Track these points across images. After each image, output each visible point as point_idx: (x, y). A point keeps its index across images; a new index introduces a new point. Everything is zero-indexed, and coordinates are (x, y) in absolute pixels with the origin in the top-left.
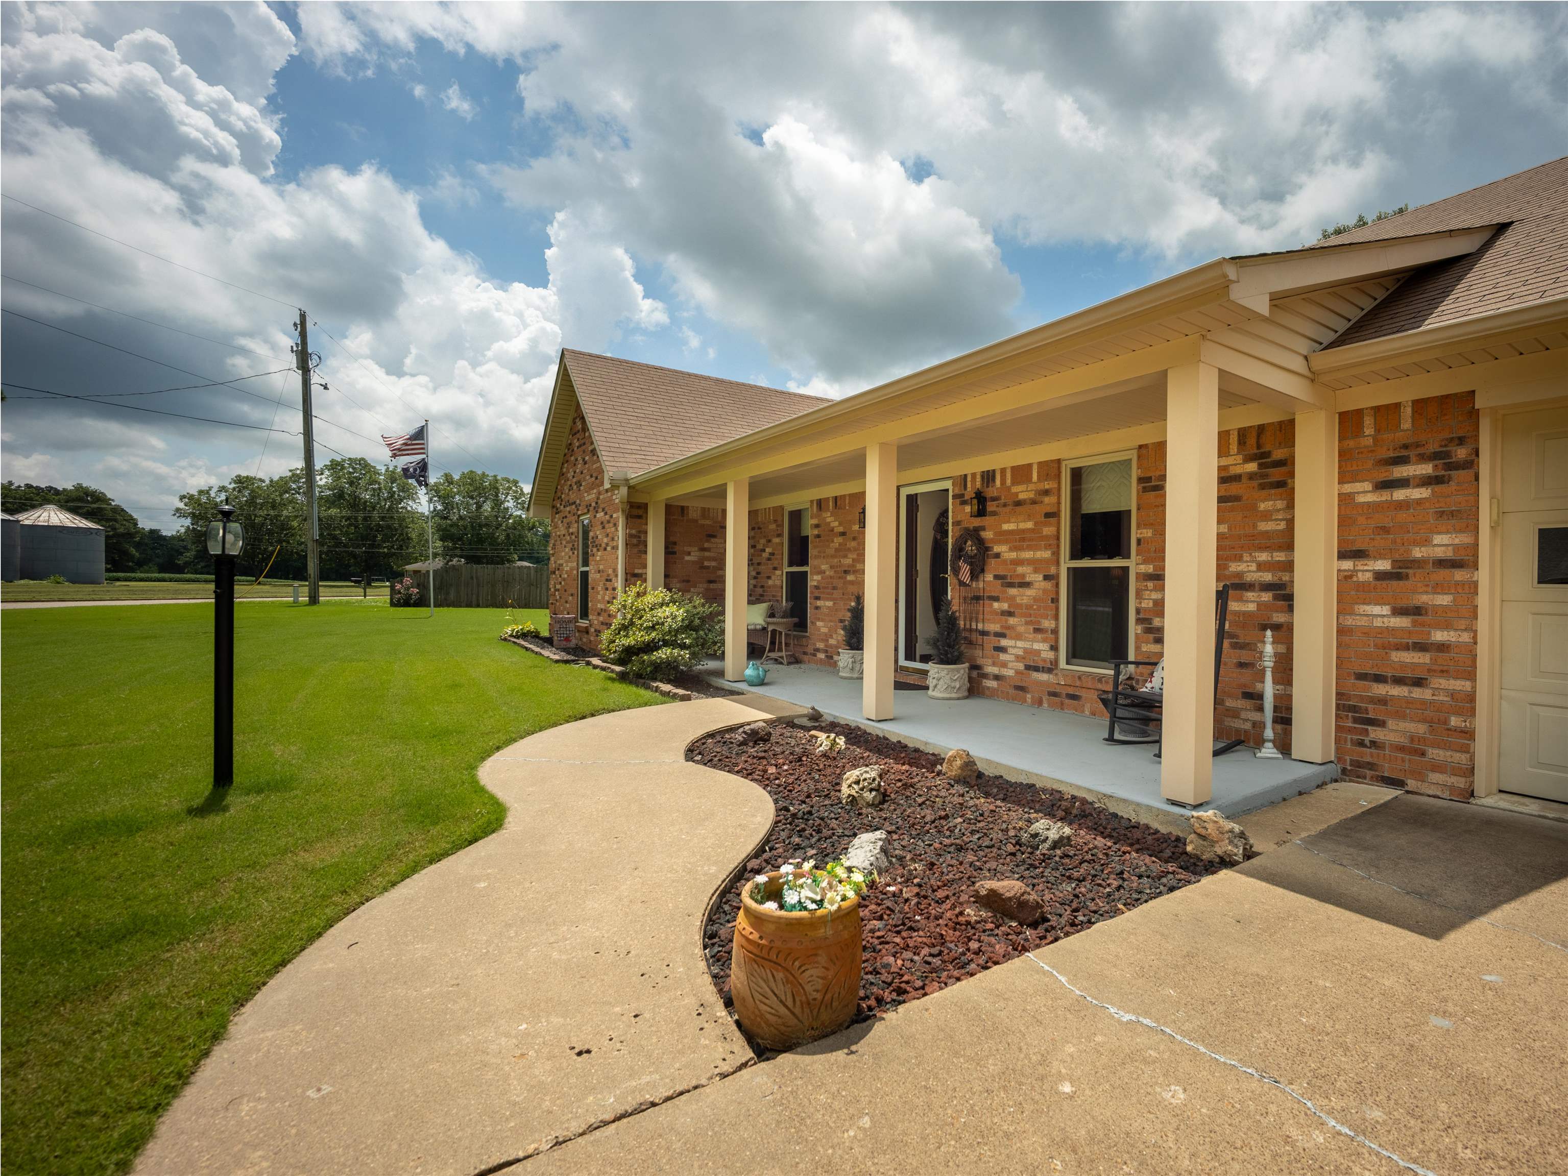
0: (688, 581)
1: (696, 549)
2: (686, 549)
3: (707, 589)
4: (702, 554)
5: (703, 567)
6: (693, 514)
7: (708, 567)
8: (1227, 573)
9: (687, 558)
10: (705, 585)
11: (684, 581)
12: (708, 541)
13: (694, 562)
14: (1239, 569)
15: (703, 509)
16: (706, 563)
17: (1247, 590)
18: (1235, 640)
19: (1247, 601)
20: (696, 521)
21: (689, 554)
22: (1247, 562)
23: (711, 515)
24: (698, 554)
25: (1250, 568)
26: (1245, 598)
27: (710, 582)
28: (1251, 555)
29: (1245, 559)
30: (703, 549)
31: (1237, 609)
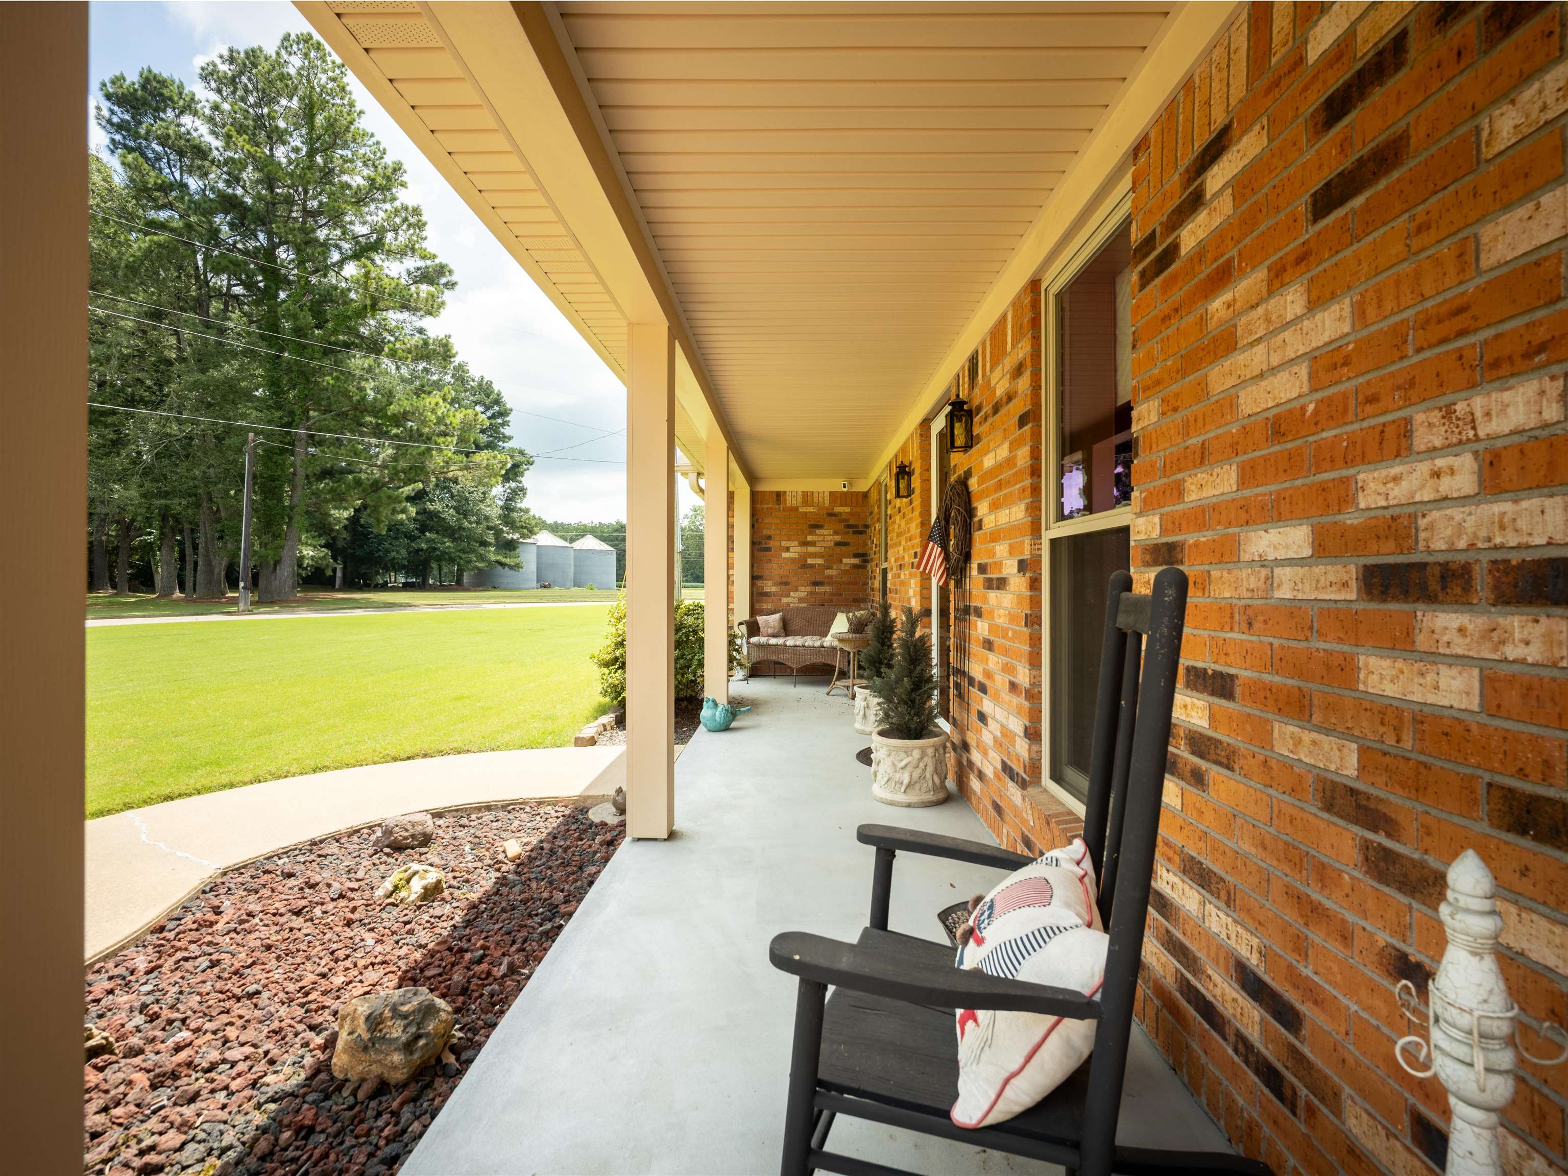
0: (786, 584)
1: (796, 543)
2: (783, 543)
3: (811, 594)
4: (804, 549)
5: (805, 566)
6: (790, 501)
7: (812, 566)
8: (1351, 519)
9: (785, 555)
10: (809, 589)
11: (781, 584)
12: (811, 533)
13: (793, 560)
14: (1398, 493)
15: (805, 494)
16: (810, 561)
17: (1430, 598)
18: (1379, 838)
19: (1434, 657)
20: (797, 509)
21: (787, 549)
22: (1433, 451)
23: (815, 500)
24: (798, 549)
25: (1447, 485)
26: (1422, 641)
27: (816, 584)
28: (1448, 412)
29: (1422, 439)
30: (805, 544)
31: (1390, 690)
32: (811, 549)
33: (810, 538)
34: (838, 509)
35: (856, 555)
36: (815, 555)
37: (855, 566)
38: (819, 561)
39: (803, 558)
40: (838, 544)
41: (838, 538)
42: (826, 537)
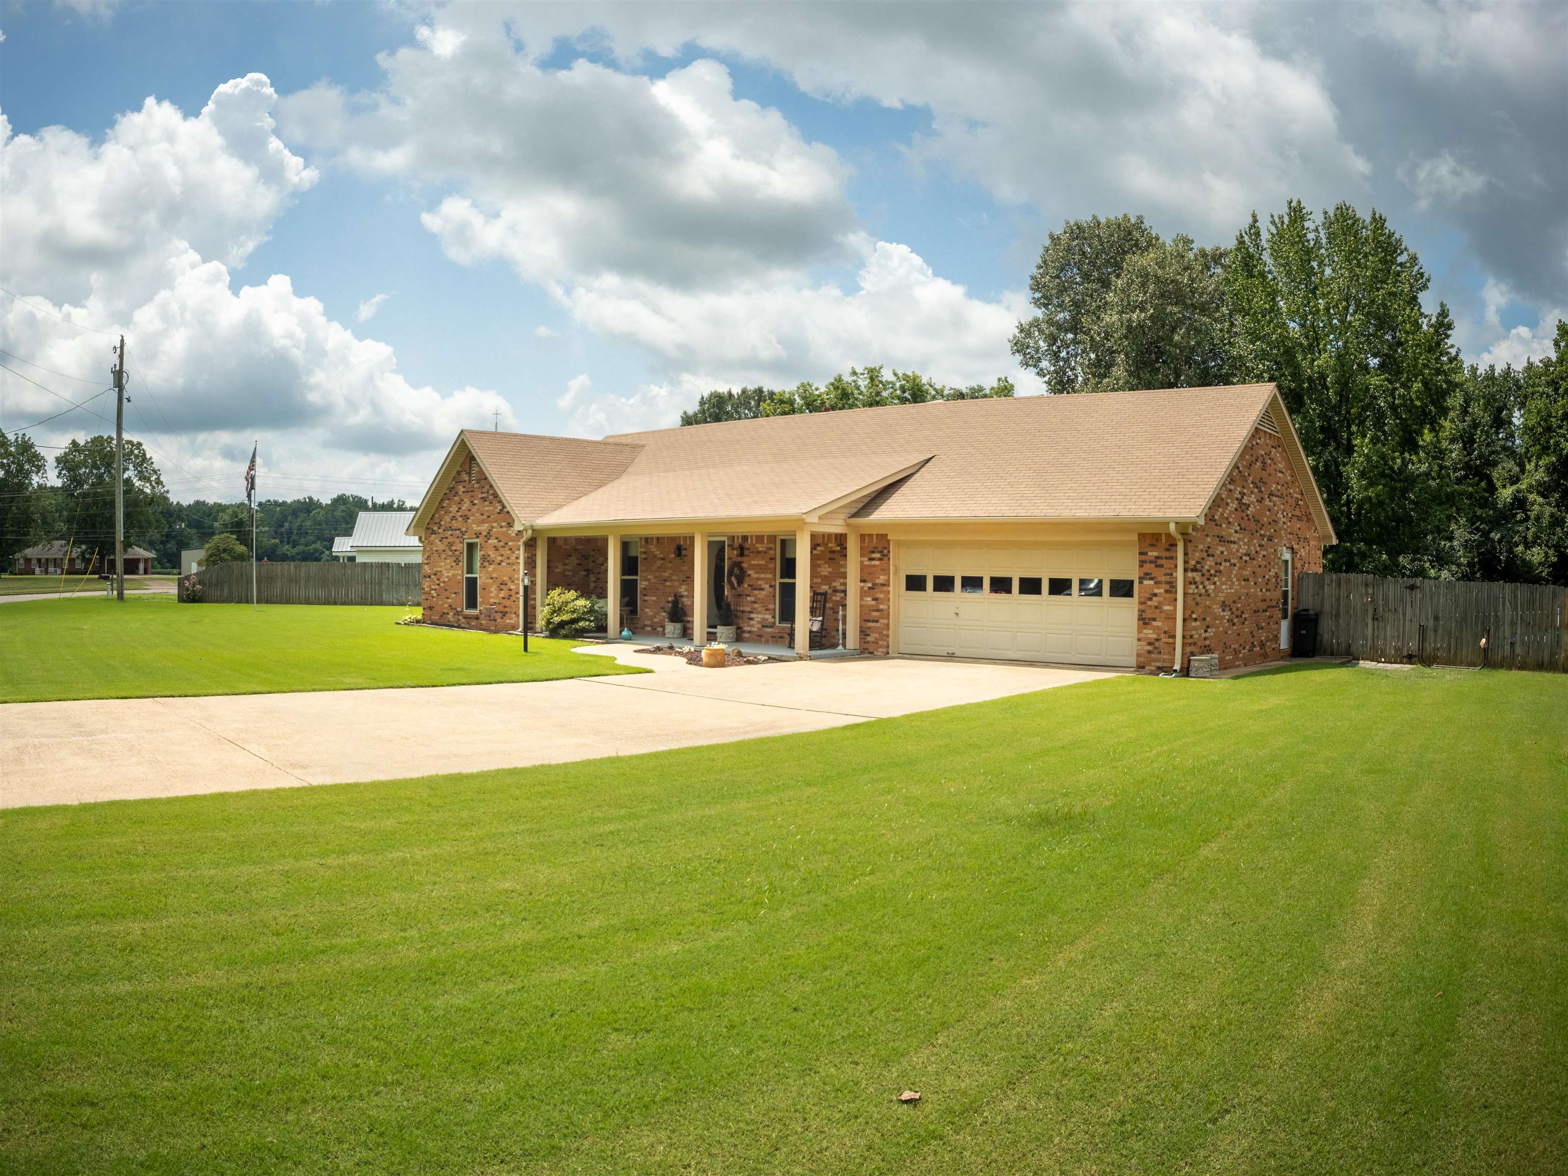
32: (567, 567)
33: (567, 561)
34: (578, 547)
35: (585, 570)
36: (569, 570)
37: (585, 576)
38: (570, 573)
39: (564, 571)
40: (578, 564)
41: (578, 562)
42: (573, 561)
